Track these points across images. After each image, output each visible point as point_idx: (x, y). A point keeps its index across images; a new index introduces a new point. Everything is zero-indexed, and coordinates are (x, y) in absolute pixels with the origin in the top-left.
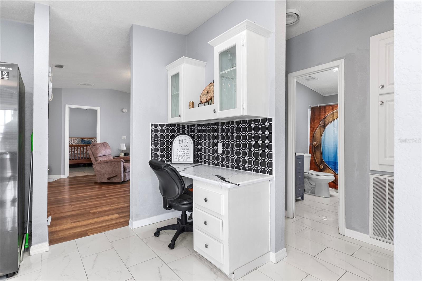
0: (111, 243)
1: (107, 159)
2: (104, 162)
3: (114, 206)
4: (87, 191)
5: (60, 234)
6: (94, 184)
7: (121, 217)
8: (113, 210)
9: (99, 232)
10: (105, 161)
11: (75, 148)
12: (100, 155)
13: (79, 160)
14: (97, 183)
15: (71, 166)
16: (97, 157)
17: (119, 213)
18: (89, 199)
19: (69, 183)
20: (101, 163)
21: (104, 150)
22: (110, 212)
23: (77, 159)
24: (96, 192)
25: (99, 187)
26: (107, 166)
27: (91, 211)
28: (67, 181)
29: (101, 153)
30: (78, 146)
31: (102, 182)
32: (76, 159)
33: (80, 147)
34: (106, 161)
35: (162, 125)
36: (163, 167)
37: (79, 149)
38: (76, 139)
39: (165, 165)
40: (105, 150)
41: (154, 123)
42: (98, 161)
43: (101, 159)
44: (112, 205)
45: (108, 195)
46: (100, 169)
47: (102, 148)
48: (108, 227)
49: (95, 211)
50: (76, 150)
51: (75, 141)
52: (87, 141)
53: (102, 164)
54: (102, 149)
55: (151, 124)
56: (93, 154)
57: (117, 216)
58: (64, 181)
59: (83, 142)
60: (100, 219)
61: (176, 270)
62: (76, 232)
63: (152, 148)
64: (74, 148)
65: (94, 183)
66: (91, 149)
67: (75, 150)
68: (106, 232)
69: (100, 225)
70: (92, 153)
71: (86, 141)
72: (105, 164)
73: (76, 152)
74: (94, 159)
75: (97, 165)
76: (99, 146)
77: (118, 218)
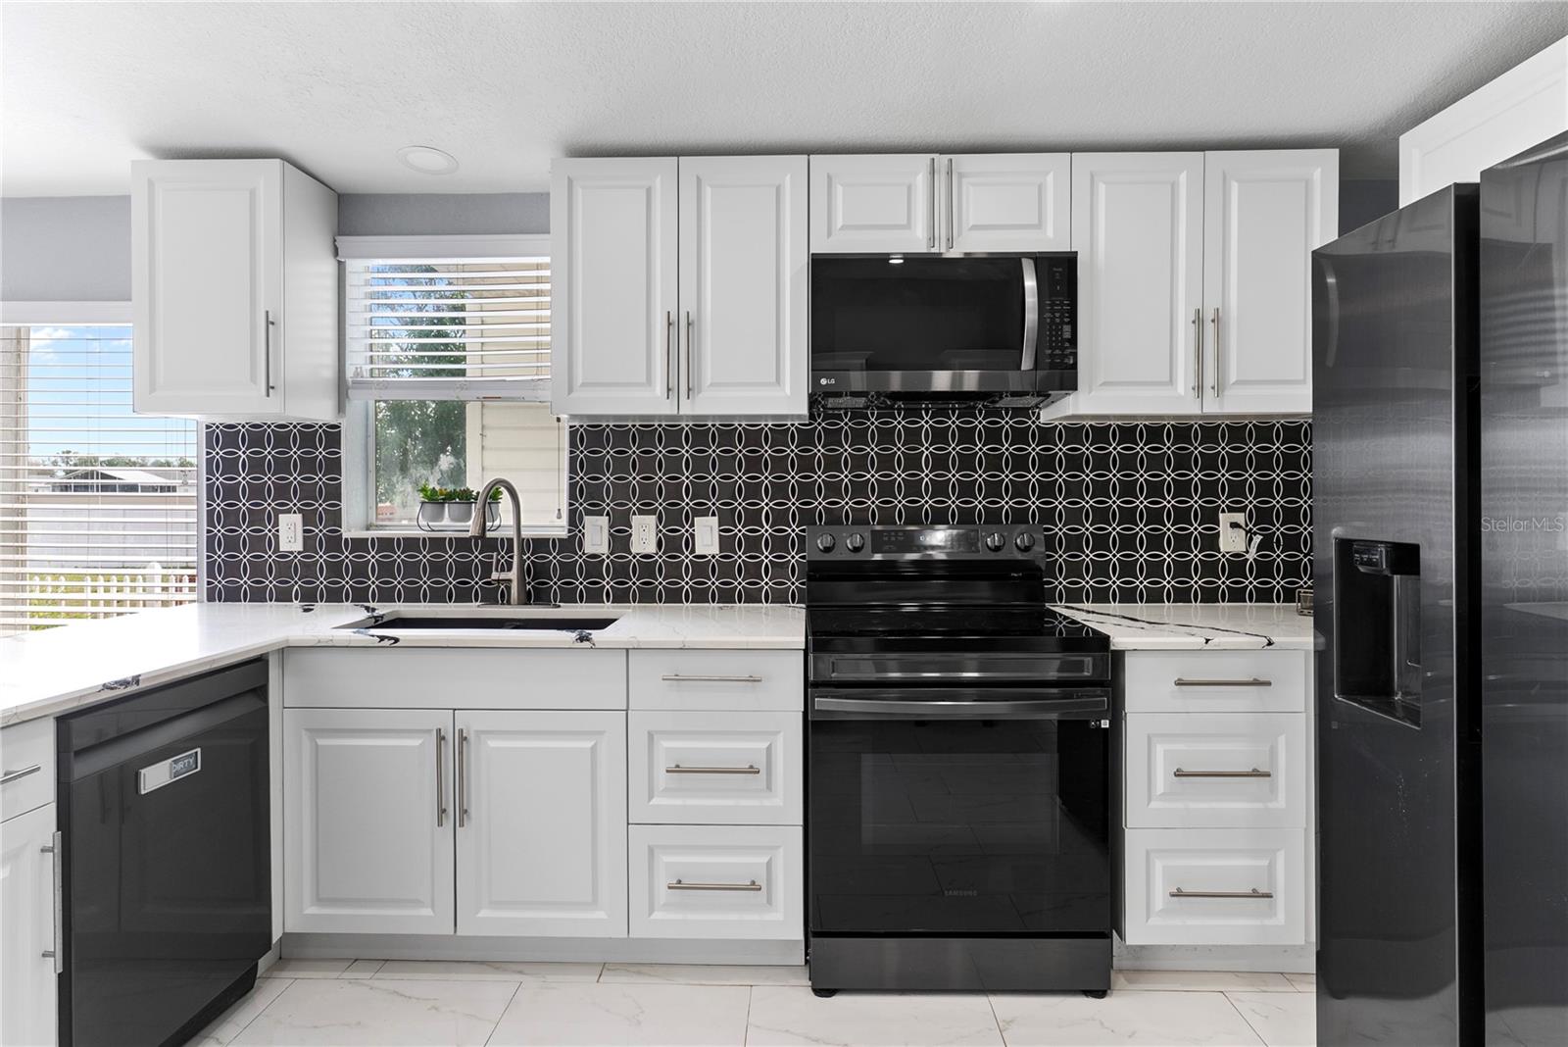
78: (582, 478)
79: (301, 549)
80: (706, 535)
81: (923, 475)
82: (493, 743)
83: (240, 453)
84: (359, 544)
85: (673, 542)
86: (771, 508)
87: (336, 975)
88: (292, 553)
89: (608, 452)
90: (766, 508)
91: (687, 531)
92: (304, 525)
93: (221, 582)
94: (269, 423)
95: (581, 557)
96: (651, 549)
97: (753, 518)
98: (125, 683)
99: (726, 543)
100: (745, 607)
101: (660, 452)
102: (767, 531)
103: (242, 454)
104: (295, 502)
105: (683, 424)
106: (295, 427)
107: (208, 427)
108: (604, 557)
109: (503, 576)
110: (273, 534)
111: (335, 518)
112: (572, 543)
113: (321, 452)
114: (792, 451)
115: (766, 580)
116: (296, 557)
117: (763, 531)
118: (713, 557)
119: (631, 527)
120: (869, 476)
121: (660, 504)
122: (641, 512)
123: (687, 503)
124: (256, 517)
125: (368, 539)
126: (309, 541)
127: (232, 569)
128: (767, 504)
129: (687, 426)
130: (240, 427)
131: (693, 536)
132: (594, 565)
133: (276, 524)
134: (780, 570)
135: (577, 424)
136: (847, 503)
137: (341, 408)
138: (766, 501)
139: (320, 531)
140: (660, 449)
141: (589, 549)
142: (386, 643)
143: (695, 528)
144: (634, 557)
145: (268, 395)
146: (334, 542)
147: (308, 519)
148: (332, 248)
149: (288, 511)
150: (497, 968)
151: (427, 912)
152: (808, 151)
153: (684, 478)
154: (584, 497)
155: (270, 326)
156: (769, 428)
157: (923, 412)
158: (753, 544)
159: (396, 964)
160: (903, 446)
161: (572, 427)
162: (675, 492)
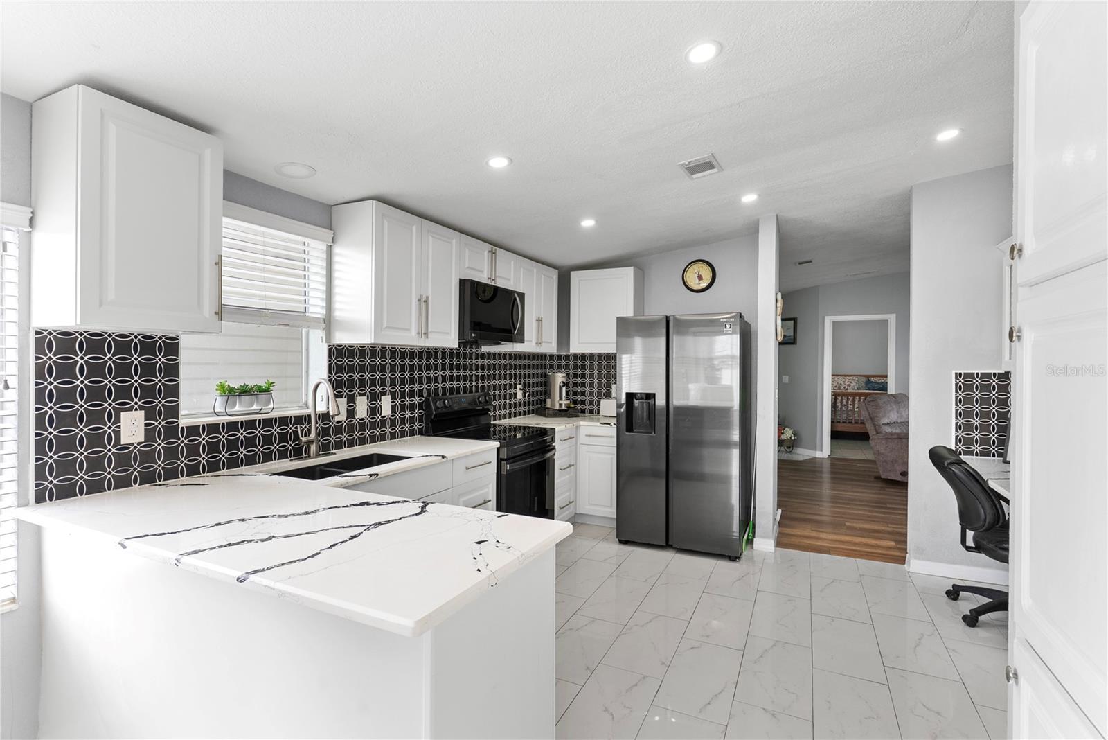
0: (861, 576)
1: (902, 431)
2: (893, 437)
3: (893, 527)
4: (854, 490)
5: (792, 540)
6: (873, 479)
7: (898, 549)
8: (889, 533)
9: (849, 556)
10: (895, 433)
11: (848, 398)
12: (886, 421)
13: (856, 425)
14: (878, 478)
15: (836, 435)
16: (879, 426)
17: (896, 541)
18: (853, 504)
19: (831, 468)
20: (886, 438)
21: (895, 410)
22: (880, 535)
23: (851, 423)
24: (871, 495)
25: (881, 488)
26: (899, 446)
27: (847, 524)
28: (827, 465)
29: (889, 417)
30: (854, 395)
31: (889, 478)
32: (849, 423)
33: (857, 398)
34: (898, 434)
35: (986, 376)
36: (946, 464)
37: (856, 402)
38: (854, 378)
39: (949, 461)
40: (898, 412)
41: (962, 372)
42: (881, 433)
43: (888, 430)
44: (890, 525)
45: (891, 506)
46: (886, 450)
47: (891, 406)
48: (867, 555)
49: (855, 525)
50: (849, 403)
51: (851, 383)
52: (878, 383)
53: (890, 440)
54: (890, 409)
55: (956, 374)
56: (871, 419)
57: (892, 544)
58: (822, 464)
59: (869, 386)
60: (858, 540)
61: (954, 650)
62: (814, 545)
63: (957, 424)
64: (846, 398)
65: (873, 477)
66: (866, 407)
67: (847, 402)
68: (858, 560)
69: (854, 548)
70: (870, 415)
71: (875, 383)
72: (896, 441)
73: (851, 407)
74: (873, 428)
75: (879, 441)
76: (884, 402)
77: (890, 548)
78: (334, 377)
79: (142, 440)
80: (386, 405)
83: (77, 358)
84: (193, 430)
85: (373, 411)
88: (132, 444)
89: (345, 359)
90: (407, 390)
91: (378, 404)
92: (145, 419)
93: (52, 481)
94: (110, 332)
95: (333, 423)
96: (364, 415)
97: (402, 395)
99: (393, 409)
103: (80, 359)
104: (136, 401)
105: (378, 348)
106: (136, 337)
107: (39, 333)
108: (344, 422)
109: (307, 439)
110: (113, 430)
111: (173, 411)
113: (160, 359)
114: (416, 361)
115: (407, 426)
116: (135, 447)
117: (406, 401)
118: (388, 416)
119: (355, 404)
120: (439, 373)
121: (368, 390)
122: (360, 395)
123: (378, 389)
124: (95, 417)
125: (199, 426)
126: (149, 433)
127: (66, 467)
128: (407, 388)
130: (77, 334)
131: (381, 406)
132: (339, 427)
133: (118, 420)
136: (433, 386)
138: (407, 386)
139: (159, 424)
140: (368, 359)
143: (381, 402)
144: (357, 420)
146: (172, 431)
147: (150, 415)
149: (130, 409)
153: (377, 376)
156: (408, 350)
158: (403, 408)
160: (448, 360)
161: (330, 346)
162: (373, 383)
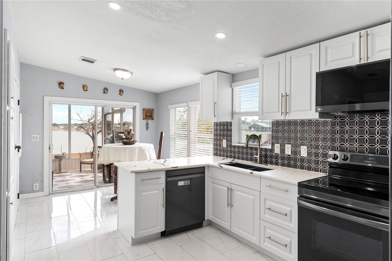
78: (274, 134)
79: (226, 147)
80: (304, 151)
81: (376, 137)
82: (237, 192)
84: (235, 147)
85: (295, 152)
86: (322, 145)
87: (214, 230)
89: (280, 128)
90: (321, 145)
91: (299, 149)
92: (227, 142)
93: (215, 152)
94: (222, 122)
95: (274, 154)
96: (290, 153)
97: (317, 147)
98: (175, 167)
99: (309, 154)
100: (314, 172)
101: (293, 128)
102: (321, 151)
103: (218, 128)
104: (225, 138)
105: (298, 120)
106: (226, 122)
107: (214, 123)
108: (279, 154)
109: (256, 156)
110: (222, 144)
111: (231, 141)
112: (272, 150)
113: (229, 128)
114: (329, 128)
115: (320, 166)
117: (320, 151)
118: (306, 157)
119: (285, 147)
120: (355, 136)
121: (292, 142)
122: (288, 144)
123: (299, 142)
124: (220, 140)
126: (227, 145)
127: (217, 150)
128: (321, 144)
129: (299, 121)
130: (218, 123)
131: (300, 151)
132: (277, 156)
133: (223, 142)
134: (324, 163)
135: (274, 121)
136: (347, 145)
137: (232, 119)
138: (321, 142)
139: (229, 143)
140: (293, 127)
141: (276, 152)
142: (221, 167)
143: (301, 149)
144: (286, 155)
145: (215, 117)
146: (231, 146)
148: (231, 86)
150: (239, 242)
151: (227, 224)
152: (319, 41)
153: (298, 135)
154: (274, 139)
155: (215, 104)
156: (322, 121)
157: (377, 115)
158: (317, 155)
159: (225, 233)
160: (368, 126)
161: (272, 122)
162: (296, 139)
